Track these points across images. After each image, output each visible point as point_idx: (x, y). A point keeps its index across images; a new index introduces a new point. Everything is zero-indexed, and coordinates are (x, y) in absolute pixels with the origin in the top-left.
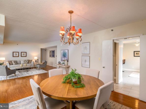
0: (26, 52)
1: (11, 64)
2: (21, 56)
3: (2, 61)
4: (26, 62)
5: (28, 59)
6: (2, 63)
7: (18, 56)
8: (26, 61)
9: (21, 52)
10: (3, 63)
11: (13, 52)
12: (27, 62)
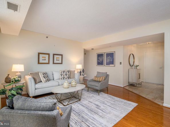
0: (62, 55)
1: (38, 81)
2: (54, 63)
3: (17, 74)
4: (65, 76)
5: (68, 69)
6: (17, 79)
7: (48, 63)
8: (65, 73)
9: (54, 55)
10: (20, 79)
11: (39, 54)
12: (67, 76)
